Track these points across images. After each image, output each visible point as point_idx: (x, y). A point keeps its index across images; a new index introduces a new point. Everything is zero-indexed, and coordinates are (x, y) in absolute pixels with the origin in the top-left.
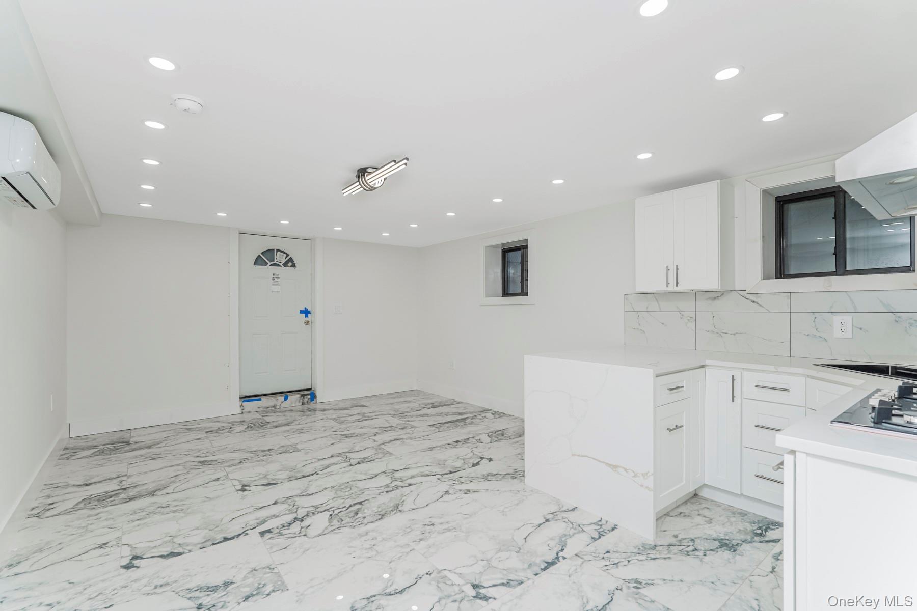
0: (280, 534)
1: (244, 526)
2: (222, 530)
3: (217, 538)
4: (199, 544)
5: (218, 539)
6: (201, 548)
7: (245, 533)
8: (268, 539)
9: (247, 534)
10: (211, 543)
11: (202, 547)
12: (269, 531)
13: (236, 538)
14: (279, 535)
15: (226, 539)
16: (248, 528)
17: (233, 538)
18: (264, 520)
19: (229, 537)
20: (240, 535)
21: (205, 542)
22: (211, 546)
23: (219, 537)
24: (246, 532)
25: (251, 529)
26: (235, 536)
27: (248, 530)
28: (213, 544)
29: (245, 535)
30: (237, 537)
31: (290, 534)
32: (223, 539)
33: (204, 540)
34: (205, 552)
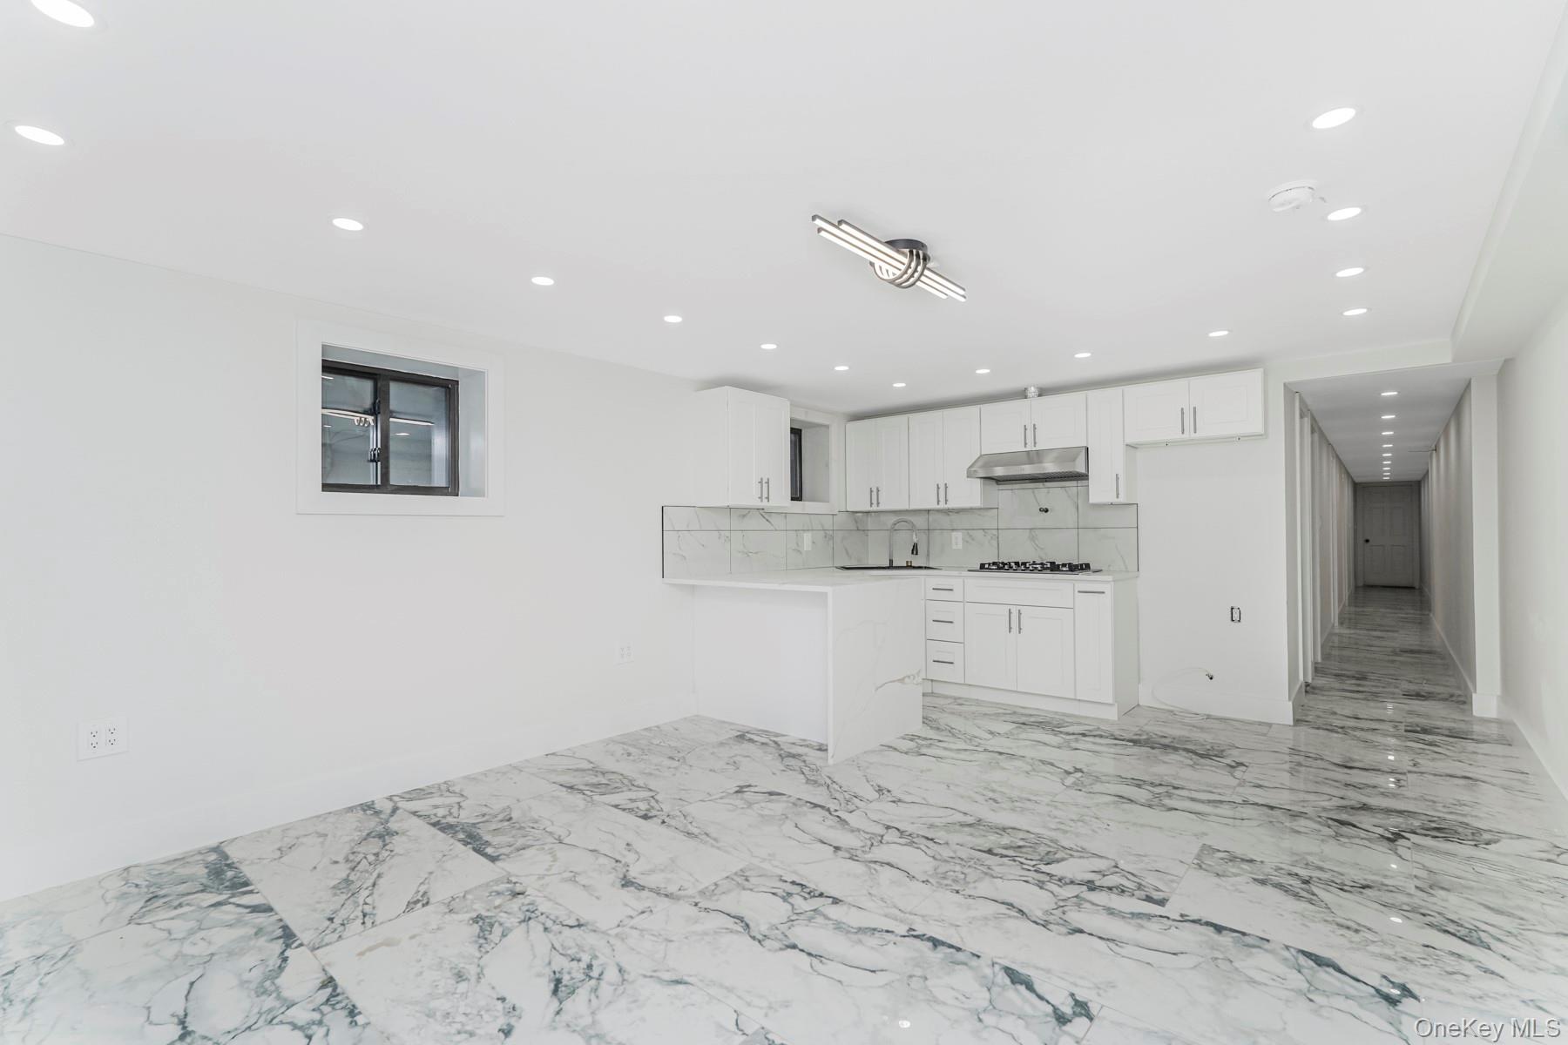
0: (1140, 887)
1: (1173, 928)
2: (1212, 948)
3: (1230, 940)
4: (1266, 950)
5: (1233, 937)
6: (1268, 941)
7: (1184, 918)
8: (1162, 891)
9: (1182, 915)
10: (1248, 940)
11: (1265, 942)
12: (1149, 899)
13: (1204, 920)
14: (1145, 887)
15: (1219, 929)
16: (1170, 922)
17: (1208, 924)
18: (1132, 918)
19: (1212, 928)
20: (1194, 921)
21: (1254, 946)
22: (1249, 935)
23: (1226, 940)
24: (1181, 919)
25: (1168, 918)
26: (1201, 925)
27: (1174, 920)
28: (1244, 934)
29: (1187, 916)
30: (1200, 920)
31: (1129, 879)
32: (1224, 932)
33: (1254, 950)
34: (1264, 931)
